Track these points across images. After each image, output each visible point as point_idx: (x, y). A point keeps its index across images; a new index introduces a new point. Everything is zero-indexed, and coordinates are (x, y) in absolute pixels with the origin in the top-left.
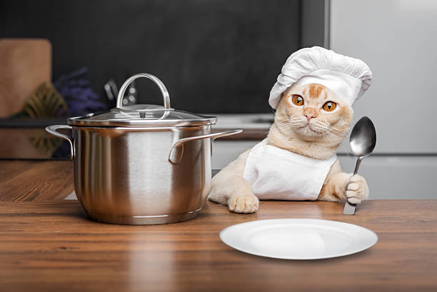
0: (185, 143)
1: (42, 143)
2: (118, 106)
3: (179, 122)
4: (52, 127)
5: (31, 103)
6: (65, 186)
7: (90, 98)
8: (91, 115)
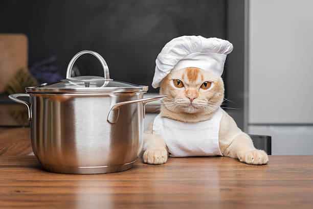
0: (121, 107)
2: (67, 78)
3: (116, 89)
4: (15, 95)
5: (12, 85)
8: (45, 84)
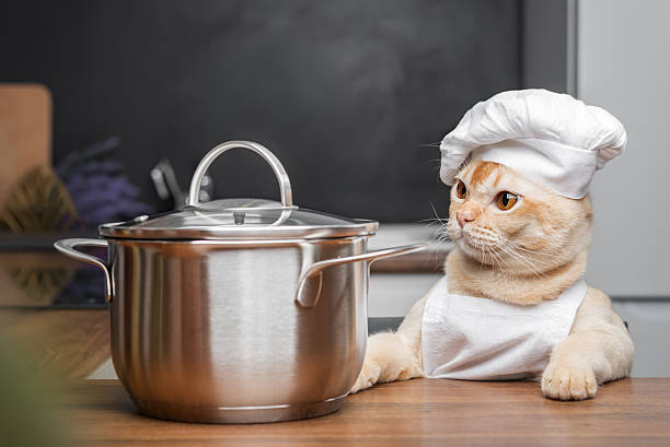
1: (33, 279)
2: (192, 203)
3: (311, 231)
4: (66, 242)
6: (86, 355)
7: (123, 195)
8: (143, 218)
